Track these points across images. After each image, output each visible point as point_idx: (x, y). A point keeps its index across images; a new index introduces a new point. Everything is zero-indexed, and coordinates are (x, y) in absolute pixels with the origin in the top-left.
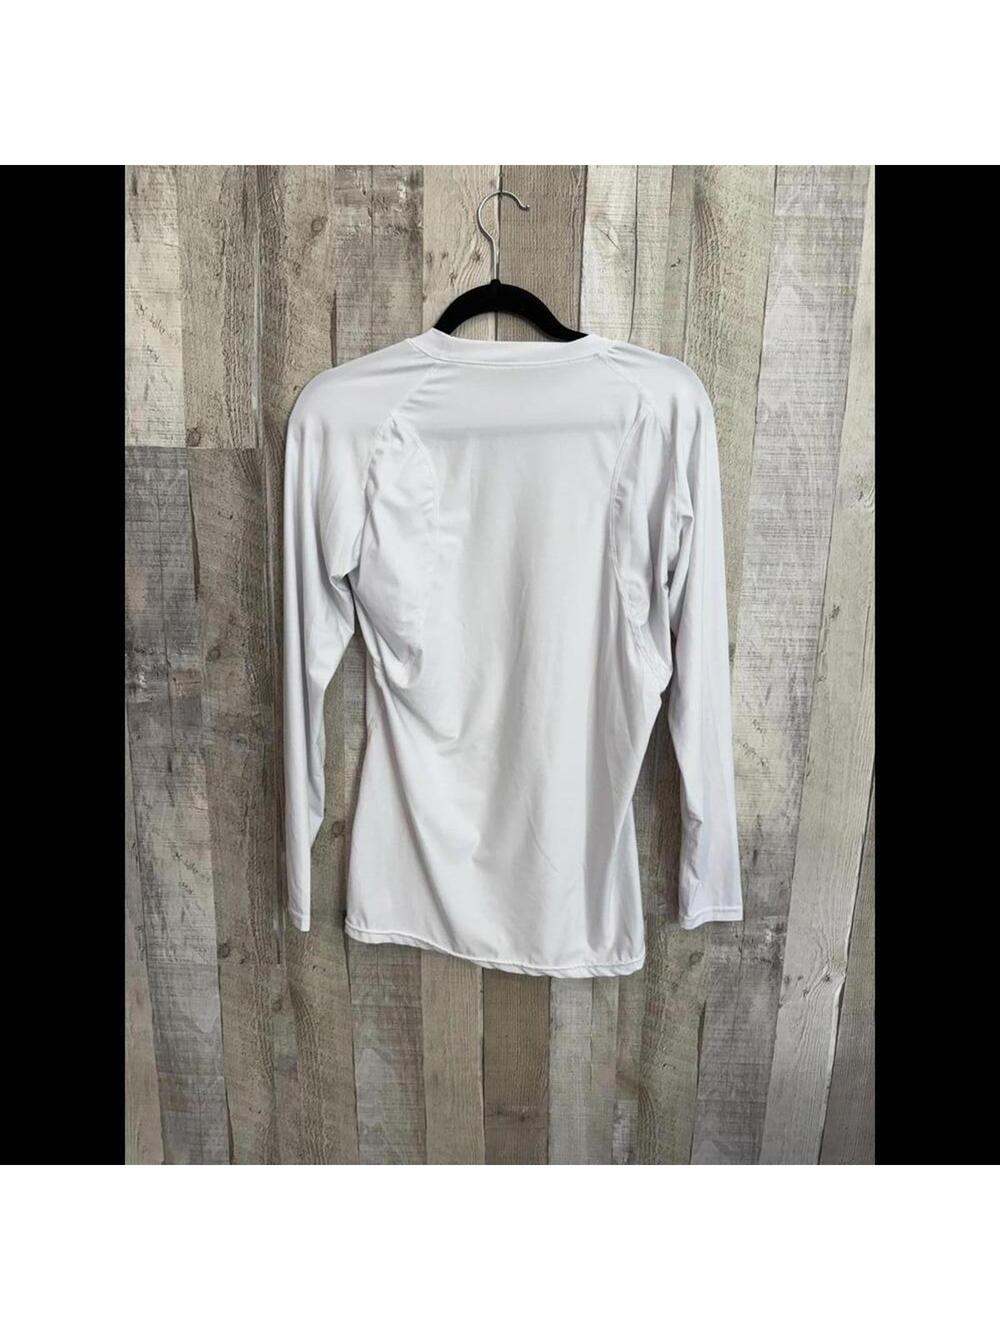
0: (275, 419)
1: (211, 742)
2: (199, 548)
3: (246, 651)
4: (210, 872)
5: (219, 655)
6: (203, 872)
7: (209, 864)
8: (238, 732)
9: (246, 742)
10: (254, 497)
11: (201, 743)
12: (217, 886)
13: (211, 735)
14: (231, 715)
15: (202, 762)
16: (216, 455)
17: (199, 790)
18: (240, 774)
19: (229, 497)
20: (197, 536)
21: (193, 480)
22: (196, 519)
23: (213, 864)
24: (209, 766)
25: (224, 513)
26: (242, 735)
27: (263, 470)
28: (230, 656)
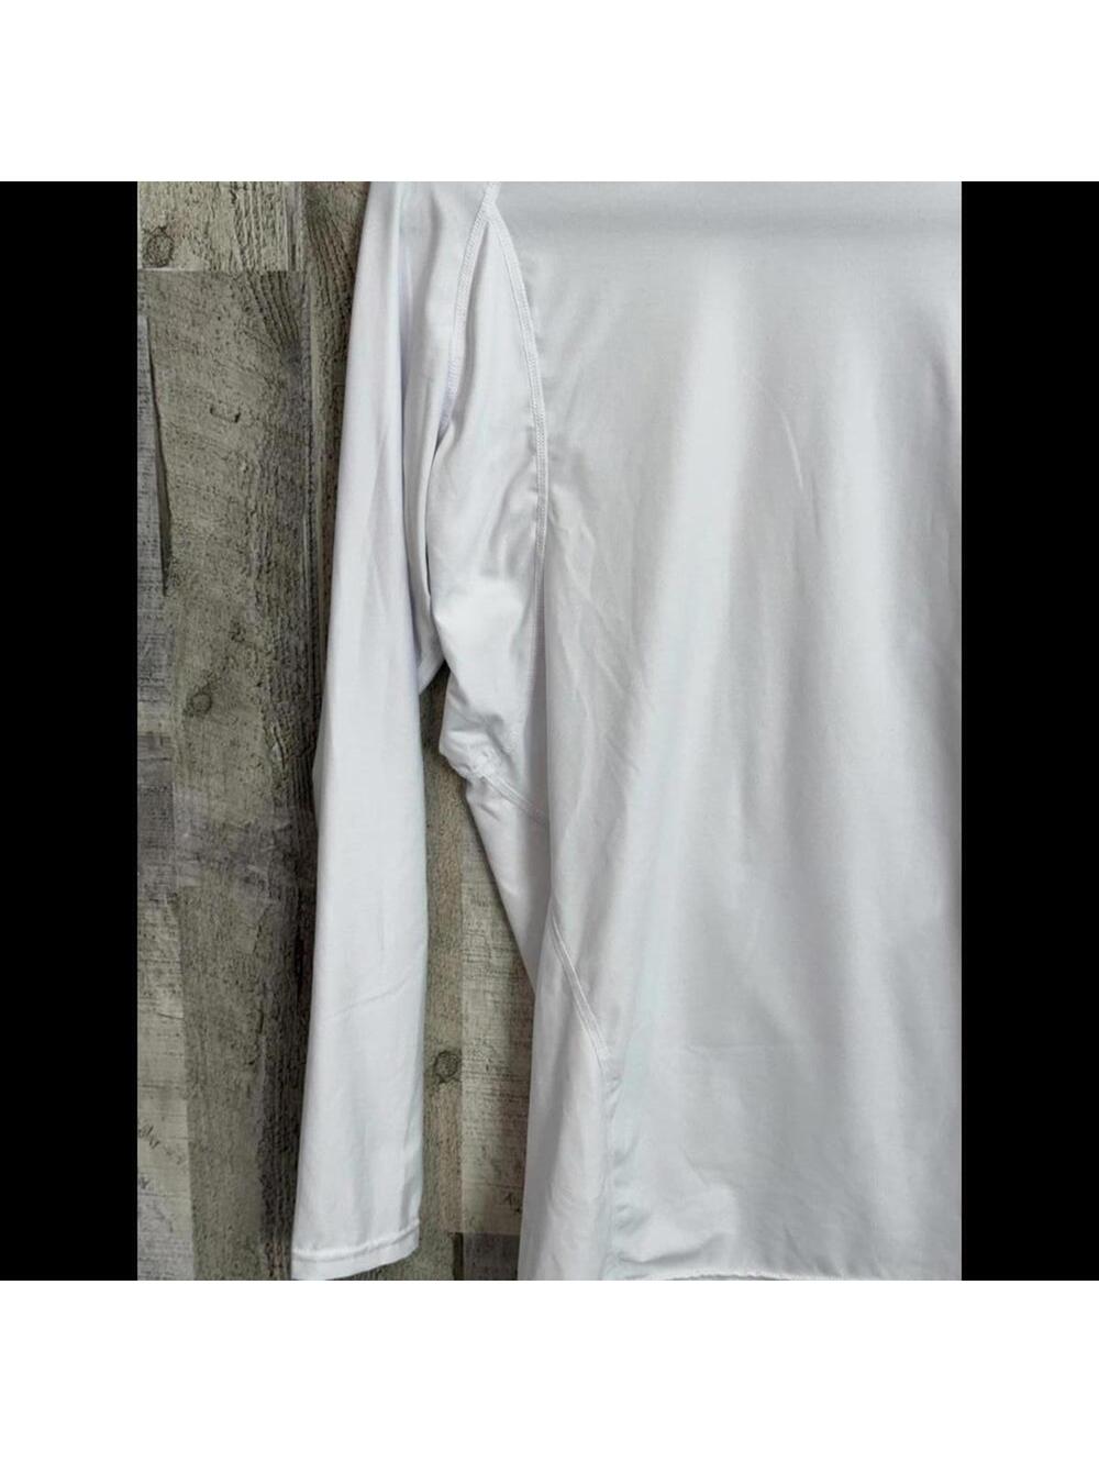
0: (331, 206)
1: (191, 882)
2: (171, 483)
3: (266, 697)
4: (184, 1144)
5: (211, 703)
6: (168, 1142)
7: (182, 1128)
8: (246, 862)
9: (262, 882)
10: (286, 376)
11: (173, 884)
12: (197, 1170)
13: (190, 867)
14: (232, 829)
15: (173, 921)
16: (204, 286)
17: (166, 978)
18: (250, 948)
19: (233, 378)
20: (166, 457)
21: (157, 338)
22: (164, 421)
23: (190, 1130)
24: (186, 928)
25: (222, 408)
26: (252, 868)
27: (304, 318)
28: (234, 706)
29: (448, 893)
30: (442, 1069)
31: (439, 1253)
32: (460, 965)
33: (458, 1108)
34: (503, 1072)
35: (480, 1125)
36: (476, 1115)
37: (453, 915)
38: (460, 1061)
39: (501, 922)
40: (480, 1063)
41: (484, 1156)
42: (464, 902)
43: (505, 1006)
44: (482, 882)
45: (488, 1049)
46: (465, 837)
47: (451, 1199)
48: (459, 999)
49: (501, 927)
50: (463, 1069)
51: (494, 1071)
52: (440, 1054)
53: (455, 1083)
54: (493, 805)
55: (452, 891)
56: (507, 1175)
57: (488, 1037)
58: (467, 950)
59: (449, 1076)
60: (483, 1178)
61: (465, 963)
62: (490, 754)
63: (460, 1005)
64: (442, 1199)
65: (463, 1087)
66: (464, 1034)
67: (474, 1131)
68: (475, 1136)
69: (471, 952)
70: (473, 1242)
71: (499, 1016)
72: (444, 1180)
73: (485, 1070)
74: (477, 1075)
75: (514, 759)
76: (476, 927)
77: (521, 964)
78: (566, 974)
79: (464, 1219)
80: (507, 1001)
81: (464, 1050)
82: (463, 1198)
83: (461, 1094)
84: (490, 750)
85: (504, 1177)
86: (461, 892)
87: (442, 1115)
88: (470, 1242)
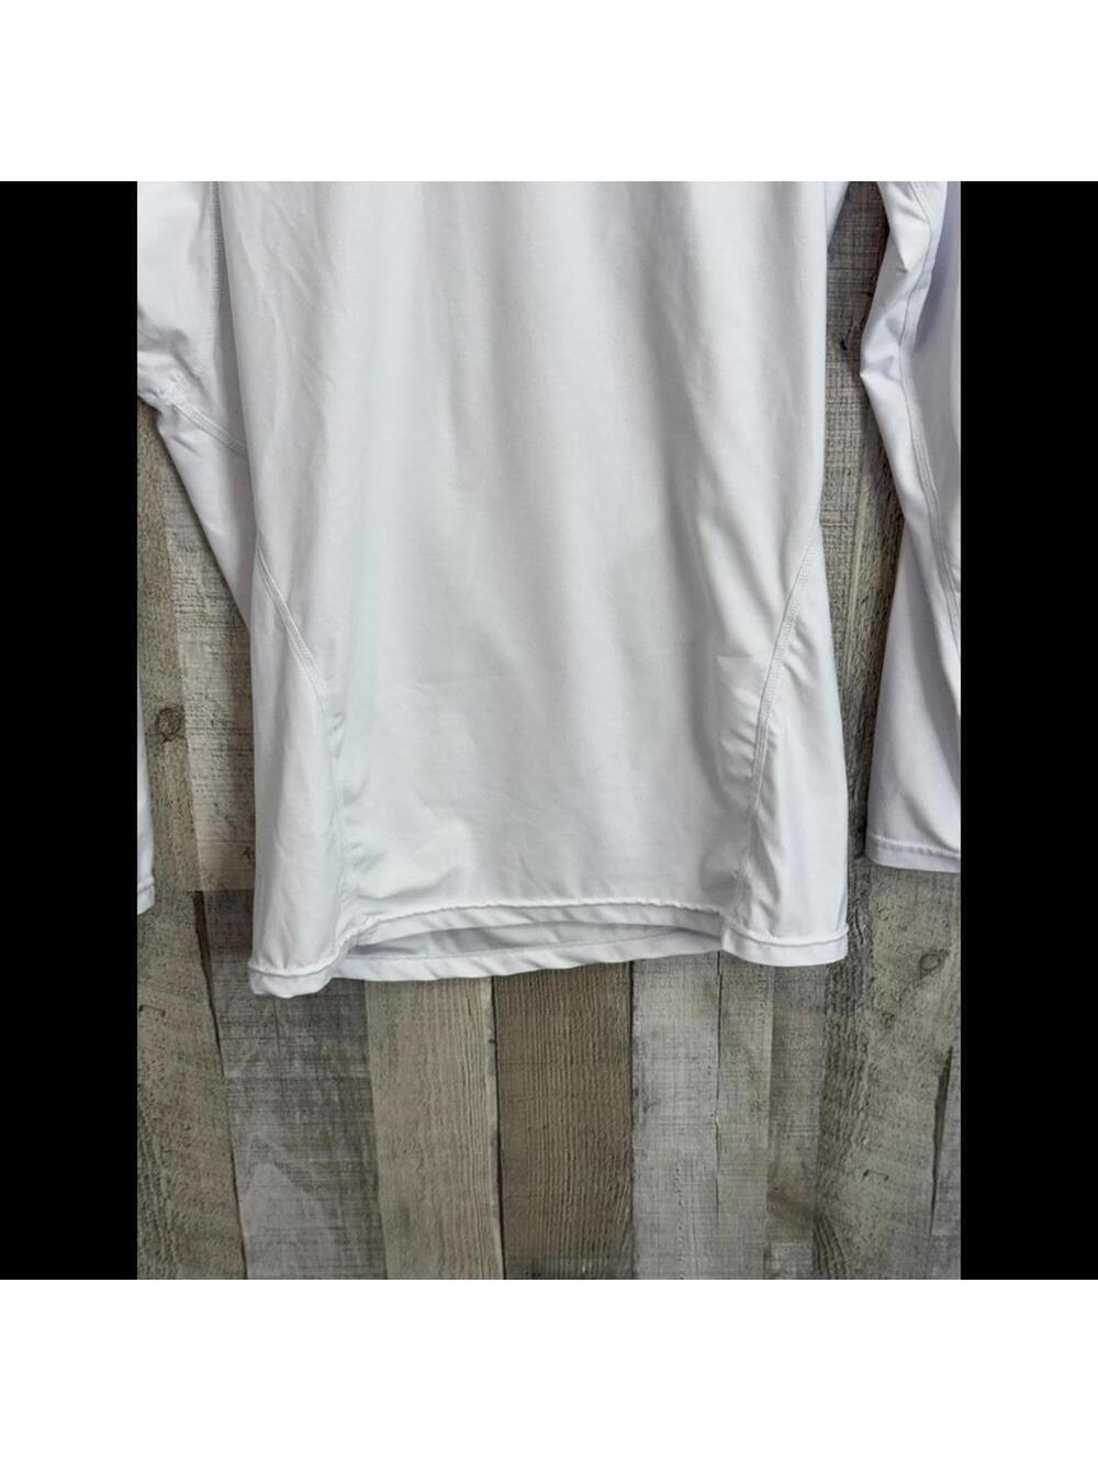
29: (152, 539)
30: (164, 725)
31: (180, 913)
32: (172, 616)
33: (185, 766)
34: (229, 725)
35: (209, 782)
36: (205, 772)
37: (160, 564)
38: (183, 717)
39: (212, 568)
40: (204, 719)
41: (218, 813)
42: (170, 549)
43: (225, 657)
44: (188, 526)
45: (211, 704)
46: (163, 476)
47: (187, 858)
48: (176, 653)
49: (212, 574)
50: (187, 726)
51: (220, 725)
52: (161, 712)
53: (180, 741)
54: (187, 436)
55: (155, 536)
56: (243, 830)
57: (209, 691)
58: (178, 600)
59: (172, 733)
60: (217, 834)
61: (177, 615)
62: (178, 380)
63: (177, 658)
64: (177, 858)
65: (190, 745)
66: (184, 688)
67: (204, 788)
68: (206, 793)
69: (184, 602)
70: (214, 899)
71: (219, 668)
72: (177, 838)
73: (210, 726)
74: (202, 731)
75: (205, 383)
76: (185, 575)
77: (237, 612)
78: (278, 609)
79: (202, 877)
80: (226, 651)
81: (187, 706)
82: (200, 856)
83: (187, 752)
84: (178, 374)
85: (239, 831)
86: (165, 538)
87: (169, 773)
88: (211, 898)
